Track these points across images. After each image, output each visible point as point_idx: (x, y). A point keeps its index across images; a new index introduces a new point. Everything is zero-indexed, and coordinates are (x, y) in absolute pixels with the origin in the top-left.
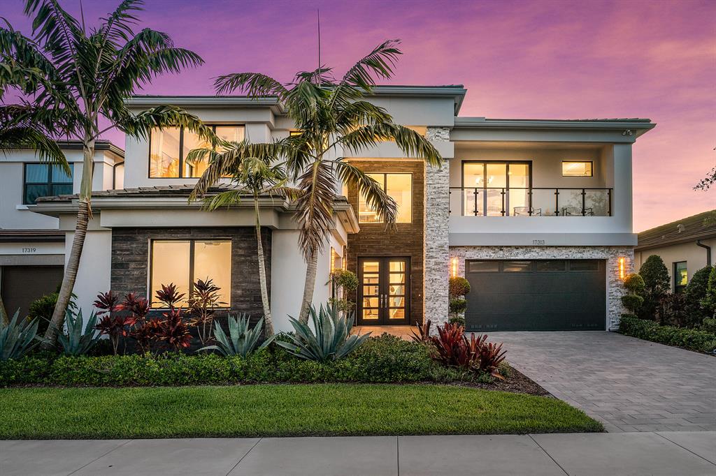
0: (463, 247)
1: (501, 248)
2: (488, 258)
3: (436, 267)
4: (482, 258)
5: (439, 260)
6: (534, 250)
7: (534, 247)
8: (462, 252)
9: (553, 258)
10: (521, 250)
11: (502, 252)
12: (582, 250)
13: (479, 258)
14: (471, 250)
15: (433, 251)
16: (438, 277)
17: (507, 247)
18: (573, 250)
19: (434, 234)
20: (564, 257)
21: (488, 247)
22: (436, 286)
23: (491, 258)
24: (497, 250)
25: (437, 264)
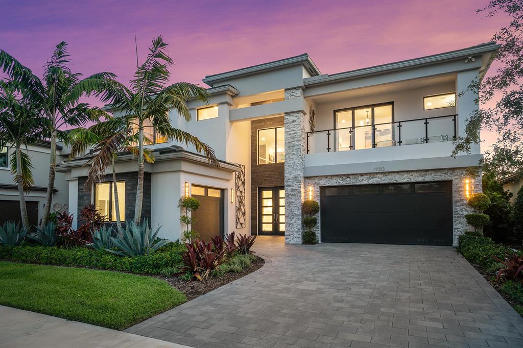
0: (317, 177)
1: (348, 176)
2: (337, 184)
3: (292, 193)
4: (333, 185)
5: (294, 188)
6: (377, 176)
7: (377, 173)
8: (317, 181)
9: (396, 182)
10: (366, 176)
11: (348, 179)
12: (423, 173)
13: (330, 185)
14: (324, 179)
15: (290, 182)
16: (294, 201)
17: (353, 175)
18: (415, 174)
19: (290, 168)
20: (405, 181)
21: (337, 176)
22: (292, 207)
23: (340, 184)
24: (344, 177)
25: (293, 190)
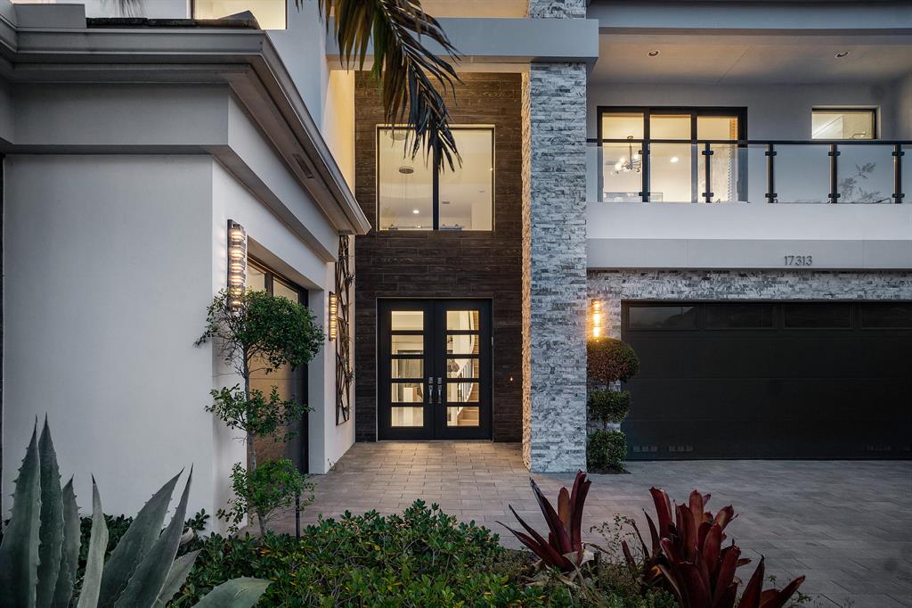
0: (616, 271)
1: (705, 274)
2: (675, 296)
3: (557, 314)
4: (663, 297)
5: (563, 299)
6: (784, 279)
7: (782, 272)
8: (614, 282)
9: (830, 297)
10: (754, 279)
11: (706, 285)
12: (896, 280)
13: (653, 296)
14: (635, 278)
15: (548, 279)
16: (561, 338)
17: (719, 271)
18: (876, 280)
19: (550, 238)
20: (854, 296)
21: (675, 272)
22: (556, 358)
23: (683, 297)
24: (695, 278)
25: (557, 307)
